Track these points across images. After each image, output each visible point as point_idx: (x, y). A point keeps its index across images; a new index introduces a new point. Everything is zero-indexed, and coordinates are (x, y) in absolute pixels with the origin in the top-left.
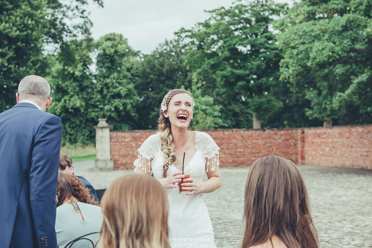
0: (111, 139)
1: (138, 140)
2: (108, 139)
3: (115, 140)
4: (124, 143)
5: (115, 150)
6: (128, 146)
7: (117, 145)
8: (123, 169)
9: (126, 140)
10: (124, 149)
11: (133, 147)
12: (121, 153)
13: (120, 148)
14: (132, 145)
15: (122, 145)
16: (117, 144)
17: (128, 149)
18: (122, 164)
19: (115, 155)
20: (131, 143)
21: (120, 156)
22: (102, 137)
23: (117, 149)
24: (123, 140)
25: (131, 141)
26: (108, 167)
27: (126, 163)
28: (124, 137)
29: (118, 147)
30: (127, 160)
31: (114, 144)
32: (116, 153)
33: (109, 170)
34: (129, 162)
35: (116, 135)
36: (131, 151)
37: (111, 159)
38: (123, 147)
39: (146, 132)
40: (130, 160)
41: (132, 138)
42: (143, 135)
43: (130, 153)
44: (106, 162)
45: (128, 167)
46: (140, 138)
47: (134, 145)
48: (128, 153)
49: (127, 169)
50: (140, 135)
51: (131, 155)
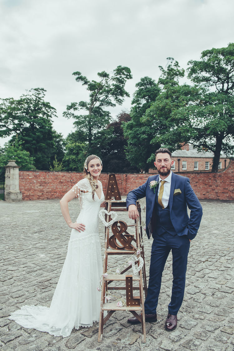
0: (19, 176)
1: (38, 178)
2: (17, 176)
3: (22, 177)
4: (28, 180)
5: (22, 185)
6: (31, 182)
7: (23, 181)
8: (27, 200)
9: (30, 178)
11: (35, 183)
12: (26, 188)
13: (25, 183)
14: (33, 181)
15: (27, 181)
16: (23, 180)
17: (31, 184)
18: (26, 196)
19: (22, 189)
20: (33, 180)
21: (26, 190)
22: (13, 174)
23: (23, 184)
24: (28, 177)
25: (33, 178)
26: (18, 199)
27: (29, 196)
28: (29, 175)
29: (24, 183)
30: (30, 193)
31: (21, 180)
32: (23, 187)
33: (19, 201)
35: (23, 173)
36: (33, 186)
37: (21, 192)
38: (27, 183)
39: (43, 172)
40: (32, 193)
41: (33, 176)
42: (41, 174)
43: (32, 187)
44: (17, 194)
45: (31, 199)
46: (39, 176)
47: (35, 182)
48: (31, 188)
49: (30, 200)
50: (39, 174)
51: (33, 189)
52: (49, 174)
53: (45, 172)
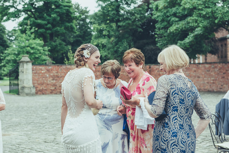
0: (33, 71)
1: (50, 72)
2: (31, 71)
3: (35, 72)
4: (41, 74)
5: (35, 79)
6: (44, 76)
7: (36, 76)
8: (40, 94)
9: (43, 72)
10: (41, 78)
11: (47, 77)
12: (39, 82)
13: (38, 77)
14: (46, 76)
15: (39, 75)
16: (36, 74)
17: (44, 78)
18: (40, 90)
19: (35, 83)
20: (46, 74)
21: (38, 84)
22: (27, 69)
23: (36, 79)
24: (40, 71)
25: (46, 73)
26: (31, 93)
27: (42, 90)
28: (41, 70)
29: (37, 77)
30: (43, 87)
31: (34, 74)
32: (36, 82)
33: (33, 95)
34: (45, 88)
35: (36, 68)
36: (46, 80)
37: (34, 87)
38: (40, 78)
39: (55, 66)
40: (45, 87)
41: (46, 70)
42: (53, 68)
43: (45, 81)
44: (30, 88)
45: (44, 93)
46: (52, 70)
47: (48, 76)
48: (44, 82)
49: (43, 94)
50: (52, 68)
51: (46, 83)
52: (62, 68)
53: (58, 66)
